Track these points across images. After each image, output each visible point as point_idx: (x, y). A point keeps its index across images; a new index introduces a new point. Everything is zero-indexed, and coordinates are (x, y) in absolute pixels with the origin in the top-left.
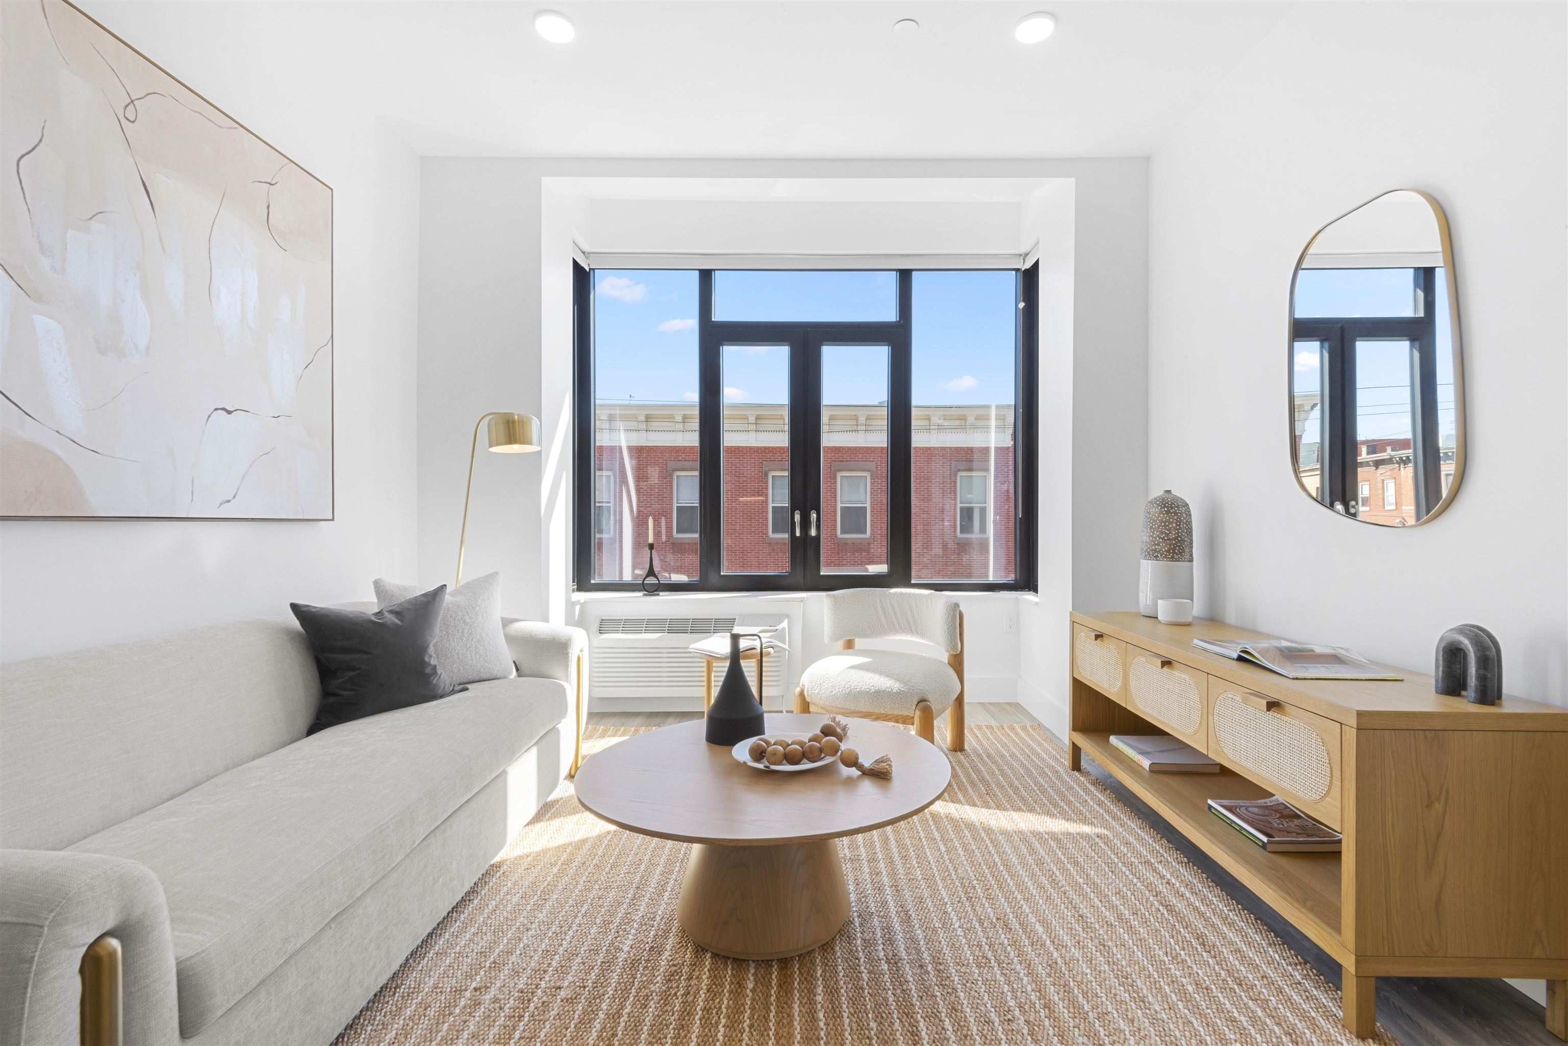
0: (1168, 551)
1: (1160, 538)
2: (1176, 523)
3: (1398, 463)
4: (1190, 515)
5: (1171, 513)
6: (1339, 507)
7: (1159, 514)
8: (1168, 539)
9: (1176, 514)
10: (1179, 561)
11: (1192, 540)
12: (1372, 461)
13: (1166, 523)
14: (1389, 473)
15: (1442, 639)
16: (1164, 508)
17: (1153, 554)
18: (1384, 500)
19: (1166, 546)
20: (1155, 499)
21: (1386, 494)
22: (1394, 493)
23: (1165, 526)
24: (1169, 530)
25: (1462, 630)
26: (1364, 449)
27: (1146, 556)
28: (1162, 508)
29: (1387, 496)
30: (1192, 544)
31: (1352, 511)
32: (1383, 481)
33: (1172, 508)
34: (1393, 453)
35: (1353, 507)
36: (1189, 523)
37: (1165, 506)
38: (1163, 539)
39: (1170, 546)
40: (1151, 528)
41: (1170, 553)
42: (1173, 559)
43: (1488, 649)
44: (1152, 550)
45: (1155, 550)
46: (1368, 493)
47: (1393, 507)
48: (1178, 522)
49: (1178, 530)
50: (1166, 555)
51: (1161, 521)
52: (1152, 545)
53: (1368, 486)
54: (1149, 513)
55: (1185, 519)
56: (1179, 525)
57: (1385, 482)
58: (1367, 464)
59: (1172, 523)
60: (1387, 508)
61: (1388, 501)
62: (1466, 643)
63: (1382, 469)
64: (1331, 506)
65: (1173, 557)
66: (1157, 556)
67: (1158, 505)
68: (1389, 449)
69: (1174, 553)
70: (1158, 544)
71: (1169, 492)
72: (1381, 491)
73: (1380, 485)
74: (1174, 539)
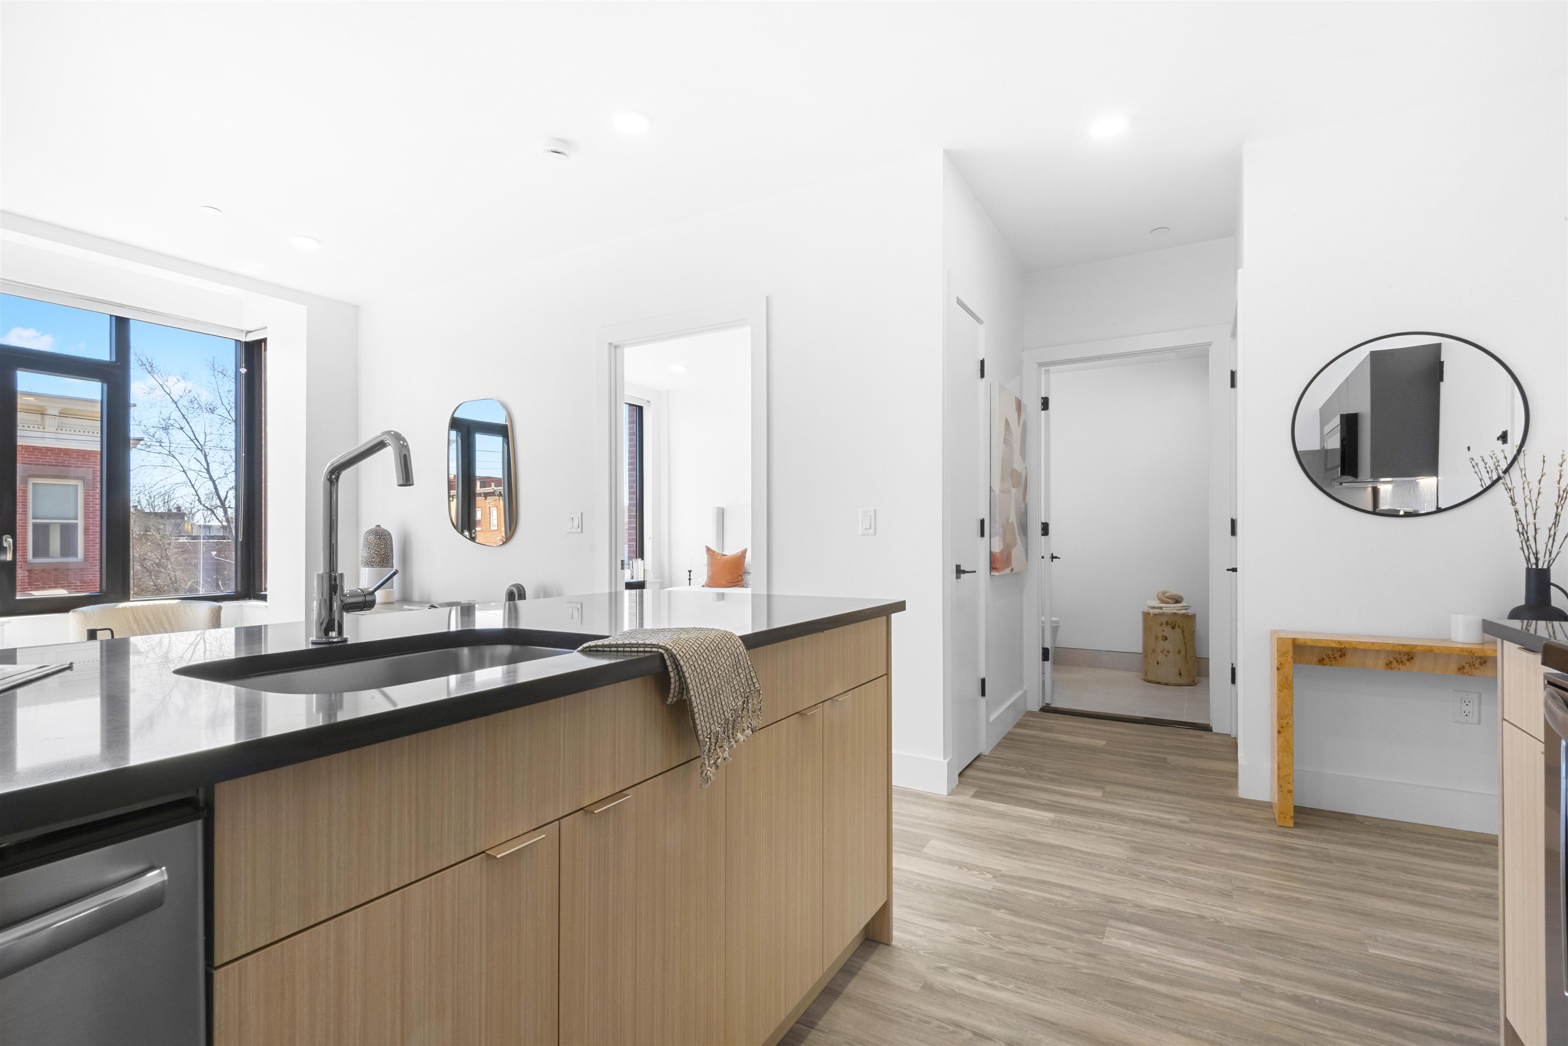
0: (380, 562)
1: (375, 554)
2: (384, 545)
3: (498, 496)
4: (392, 540)
5: (382, 539)
6: (466, 533)
7: (374, 540)
8: (380, 554)
9: (384, 539)
10: (386, 567)
11: (393, 555)
12: (484, 493)
13: (378, 545)
14: (493, 503)
15: (508, 589)
16: (377, 536)
17: (369, 563)
18: (490, 523)
19: (378, 558)
20: (371, 530)
21: (491, 518)
22: (496, 518)
23: (378, 546)
24: (381, 549)
25: (513, 586)
26: (478, 484)
27: (365, 565)
28: (376, 536)
29: (493, 519)
30: (393, 557)
31: (473, 535)
32: (490, 508)
33: (382, 536)
34: (495, 488)
35: (474, 533)
36: (392, 545)
37: (378, 535)
38: (377, 554)
39: (381, 558)
40: (369, 548)
41: (381, 563)
42: (382, 566)
43: (521, 591)
44: (370, 561)
45: (372, 562)
46: (480, 517)
47: (496, 528)
48: (386, 544)
49: (385, 549)
50: (378, 564)
51: (375, 544)
52: (370, 558)
53: (480, 511)
54: (367, 539)
55: (389, 542)
56: (386, 546)
57: (491, 509)
58: (480, 494)
59: (382, 545)
60: (492, 528)
61: (493, 523)
62: (515, 590)
63: (490, 499)
64: (462, 533)
65: (382, 565)
66: (373, 565)
67: (373, 534)
68: (493, 484)
69: (383, 562)
70: (374, 558)
71: (379, 526)
72: (488, 516)
73: (488, 511)
74: (384, 554)
